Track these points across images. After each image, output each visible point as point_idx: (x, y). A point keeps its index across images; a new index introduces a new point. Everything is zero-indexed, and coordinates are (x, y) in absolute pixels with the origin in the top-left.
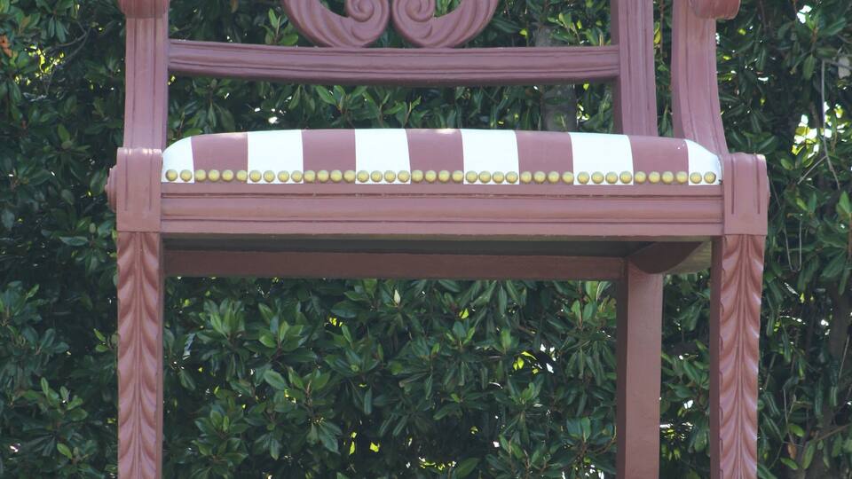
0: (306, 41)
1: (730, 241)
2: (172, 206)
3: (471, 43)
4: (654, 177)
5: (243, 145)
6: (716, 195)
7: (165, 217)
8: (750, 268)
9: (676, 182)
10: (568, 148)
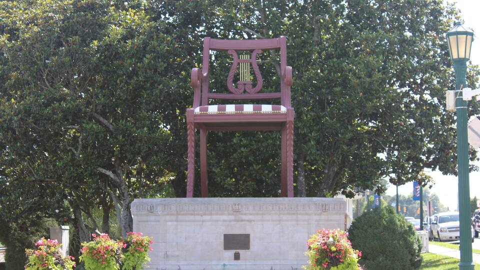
0: (231, 93)
1: (287, 122)
2: (195, 118)
3: (258, 92)
4: (275, 112)
5: (208, 107)
6: (285, 114)
7: (194, 119)
8: (291, 126)
9: (279, 113)
10: (261, 107)
